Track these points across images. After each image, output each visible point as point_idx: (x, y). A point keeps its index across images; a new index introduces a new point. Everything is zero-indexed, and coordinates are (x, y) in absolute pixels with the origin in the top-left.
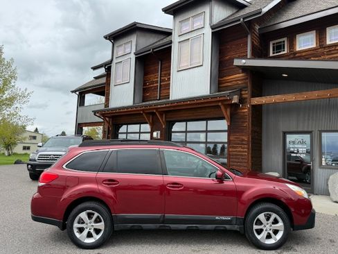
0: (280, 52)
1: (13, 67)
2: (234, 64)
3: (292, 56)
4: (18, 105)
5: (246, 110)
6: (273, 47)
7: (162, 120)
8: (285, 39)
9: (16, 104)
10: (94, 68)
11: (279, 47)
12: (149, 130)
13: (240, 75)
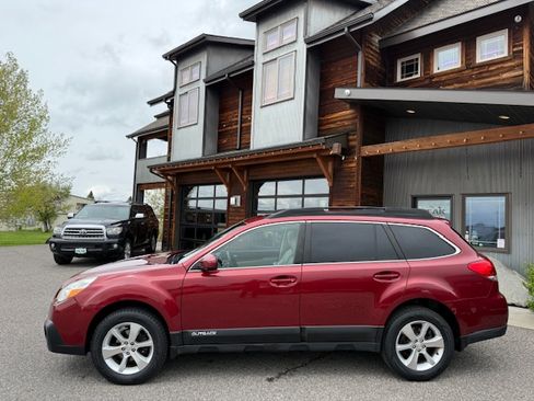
0: (411, 75)
1: (43, 103)
2: (336, 96)
3: (427, 82)
4: (50, 158)
5: (354, 165)
6: (402, 68)
7: (243, 180)
8: (419, 56)
9: (48, 157)
10: (152, 103)
11: (410, 69)
12: (226, 194)
13: (348, 112)
